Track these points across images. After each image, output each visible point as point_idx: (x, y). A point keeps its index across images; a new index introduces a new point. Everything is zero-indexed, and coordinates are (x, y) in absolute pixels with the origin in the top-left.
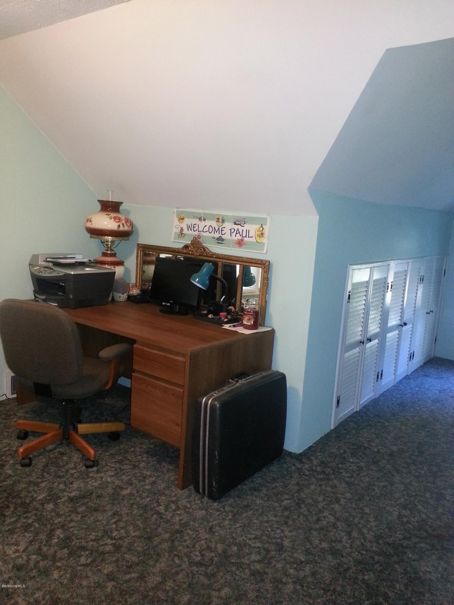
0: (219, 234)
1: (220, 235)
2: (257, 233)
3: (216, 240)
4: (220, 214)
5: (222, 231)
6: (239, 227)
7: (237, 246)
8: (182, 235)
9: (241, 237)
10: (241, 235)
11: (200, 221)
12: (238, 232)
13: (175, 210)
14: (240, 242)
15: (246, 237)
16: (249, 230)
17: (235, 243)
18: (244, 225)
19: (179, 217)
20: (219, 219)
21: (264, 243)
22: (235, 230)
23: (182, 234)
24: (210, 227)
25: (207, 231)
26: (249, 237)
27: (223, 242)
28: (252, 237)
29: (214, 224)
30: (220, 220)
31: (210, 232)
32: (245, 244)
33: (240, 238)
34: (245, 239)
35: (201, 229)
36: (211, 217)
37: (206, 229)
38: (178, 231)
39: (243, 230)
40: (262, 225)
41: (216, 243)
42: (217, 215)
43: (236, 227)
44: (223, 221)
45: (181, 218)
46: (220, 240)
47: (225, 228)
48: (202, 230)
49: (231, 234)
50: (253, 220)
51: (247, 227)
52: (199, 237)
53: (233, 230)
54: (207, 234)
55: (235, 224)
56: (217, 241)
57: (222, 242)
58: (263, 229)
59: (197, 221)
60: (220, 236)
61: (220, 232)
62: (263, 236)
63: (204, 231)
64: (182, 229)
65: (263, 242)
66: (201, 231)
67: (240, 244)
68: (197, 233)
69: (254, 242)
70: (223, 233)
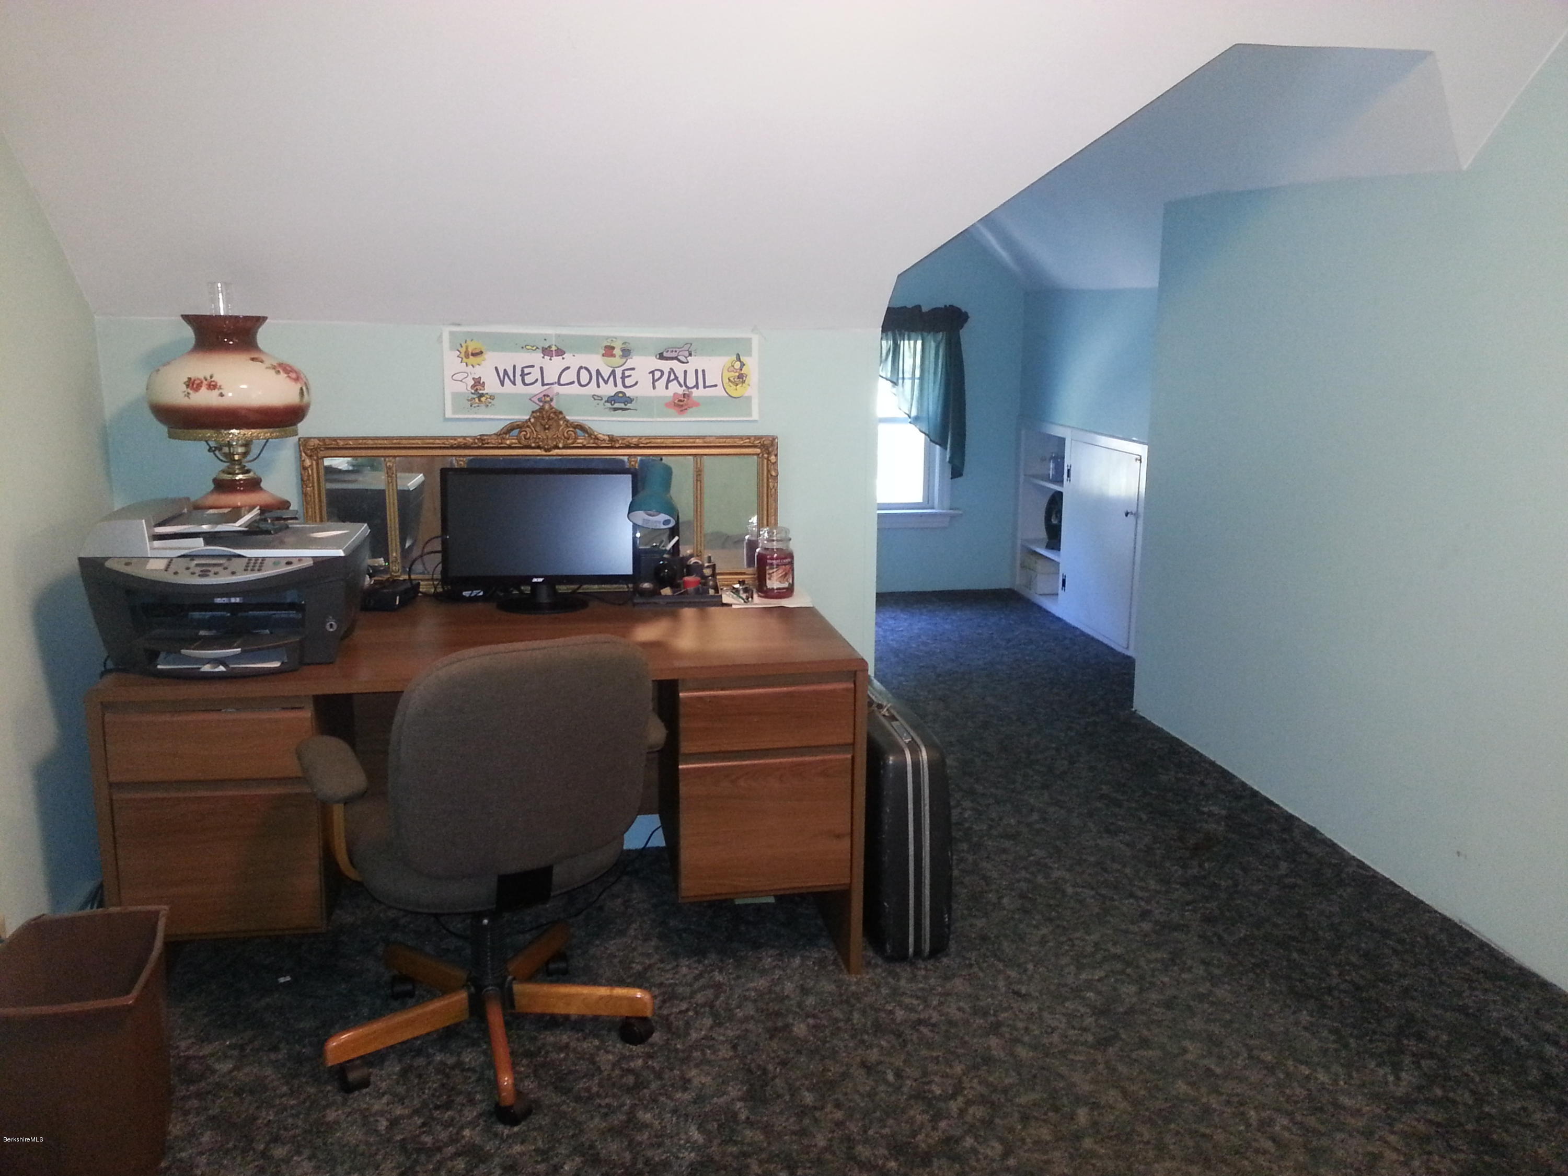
0: (616, 385)
1: (620, 388)
2: (727, 375)
3: (607, 401)
4: (616, 334)
5: (623, 378)
6: (674, 364)
7: (672, 411)
8: (483, 399)
9: (684, 388)
10: (682, 382)
11: (547, 358)
12: (672, 377)
13: (446, 331)
14: (680, 401)
15: (697, 386)
16: (703, 371)
17: (667, 405)
18: (689, 358)
19: (463, 350)
20: (613, 348)
21: (749, 399)
22: (662, 373)
23: (482, 395)
24: (583, 372)
25: (573, 383)
26: (705, 387)
27: (629, 406)
28: (716, 386)
29: (596, 362)
30: (617, 352)
31: (583, 382)
32: (697, 404)
33: (680, 391)
34: (695, 393)
35: (551, 377)
36: (584, 345)
37: (569, 376)
38: (465, 387)
39: (685, 372)
40: (738, 355)
41: (607, 410)
42: (607, 338)
43: (666, 365)
44: (626, 353)
45: (470, 350)
46: (620, 402)
47: (633, 369)
48: (556, 381)
49: (653, 383)
50: (712, 347)
51: (695, 363)
52: (546, 399)
53: (658, 374)
54: (575, 389)
55: (661, 357)
56: (609, 405)
57: (627, 407)
58: (743, 365)
59: (536, 358)
60: (621, 392)
61: (619, 381)
62: (743, 382)
63: (562, 382)
64: (478, 383)
65: (746, 395)
66: (552, 384)
67: (682, 406)
68: (537, 389)
69: (719, 398)
70: (628, 382)
